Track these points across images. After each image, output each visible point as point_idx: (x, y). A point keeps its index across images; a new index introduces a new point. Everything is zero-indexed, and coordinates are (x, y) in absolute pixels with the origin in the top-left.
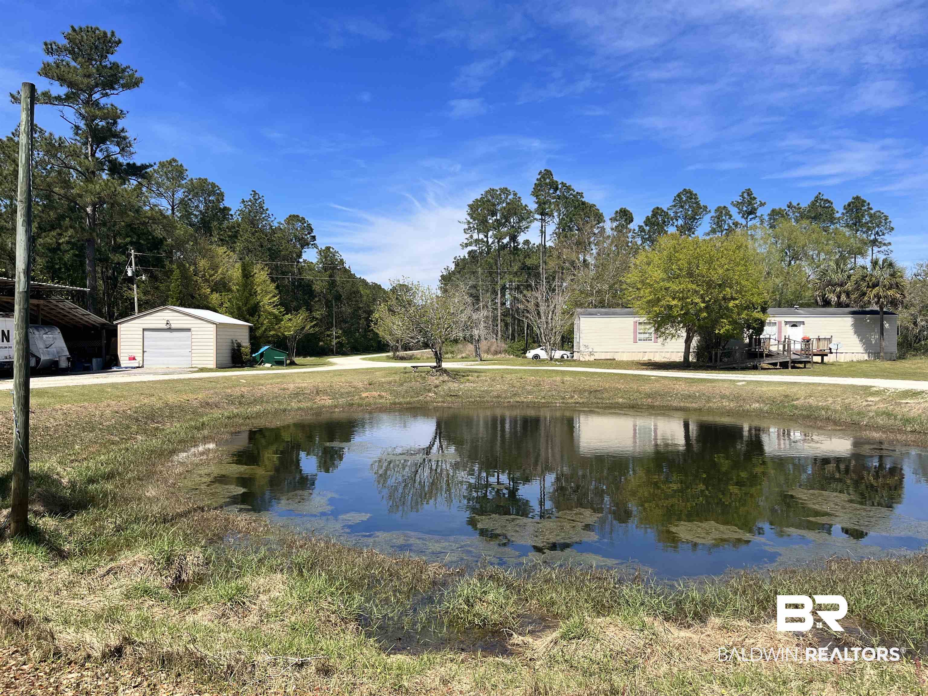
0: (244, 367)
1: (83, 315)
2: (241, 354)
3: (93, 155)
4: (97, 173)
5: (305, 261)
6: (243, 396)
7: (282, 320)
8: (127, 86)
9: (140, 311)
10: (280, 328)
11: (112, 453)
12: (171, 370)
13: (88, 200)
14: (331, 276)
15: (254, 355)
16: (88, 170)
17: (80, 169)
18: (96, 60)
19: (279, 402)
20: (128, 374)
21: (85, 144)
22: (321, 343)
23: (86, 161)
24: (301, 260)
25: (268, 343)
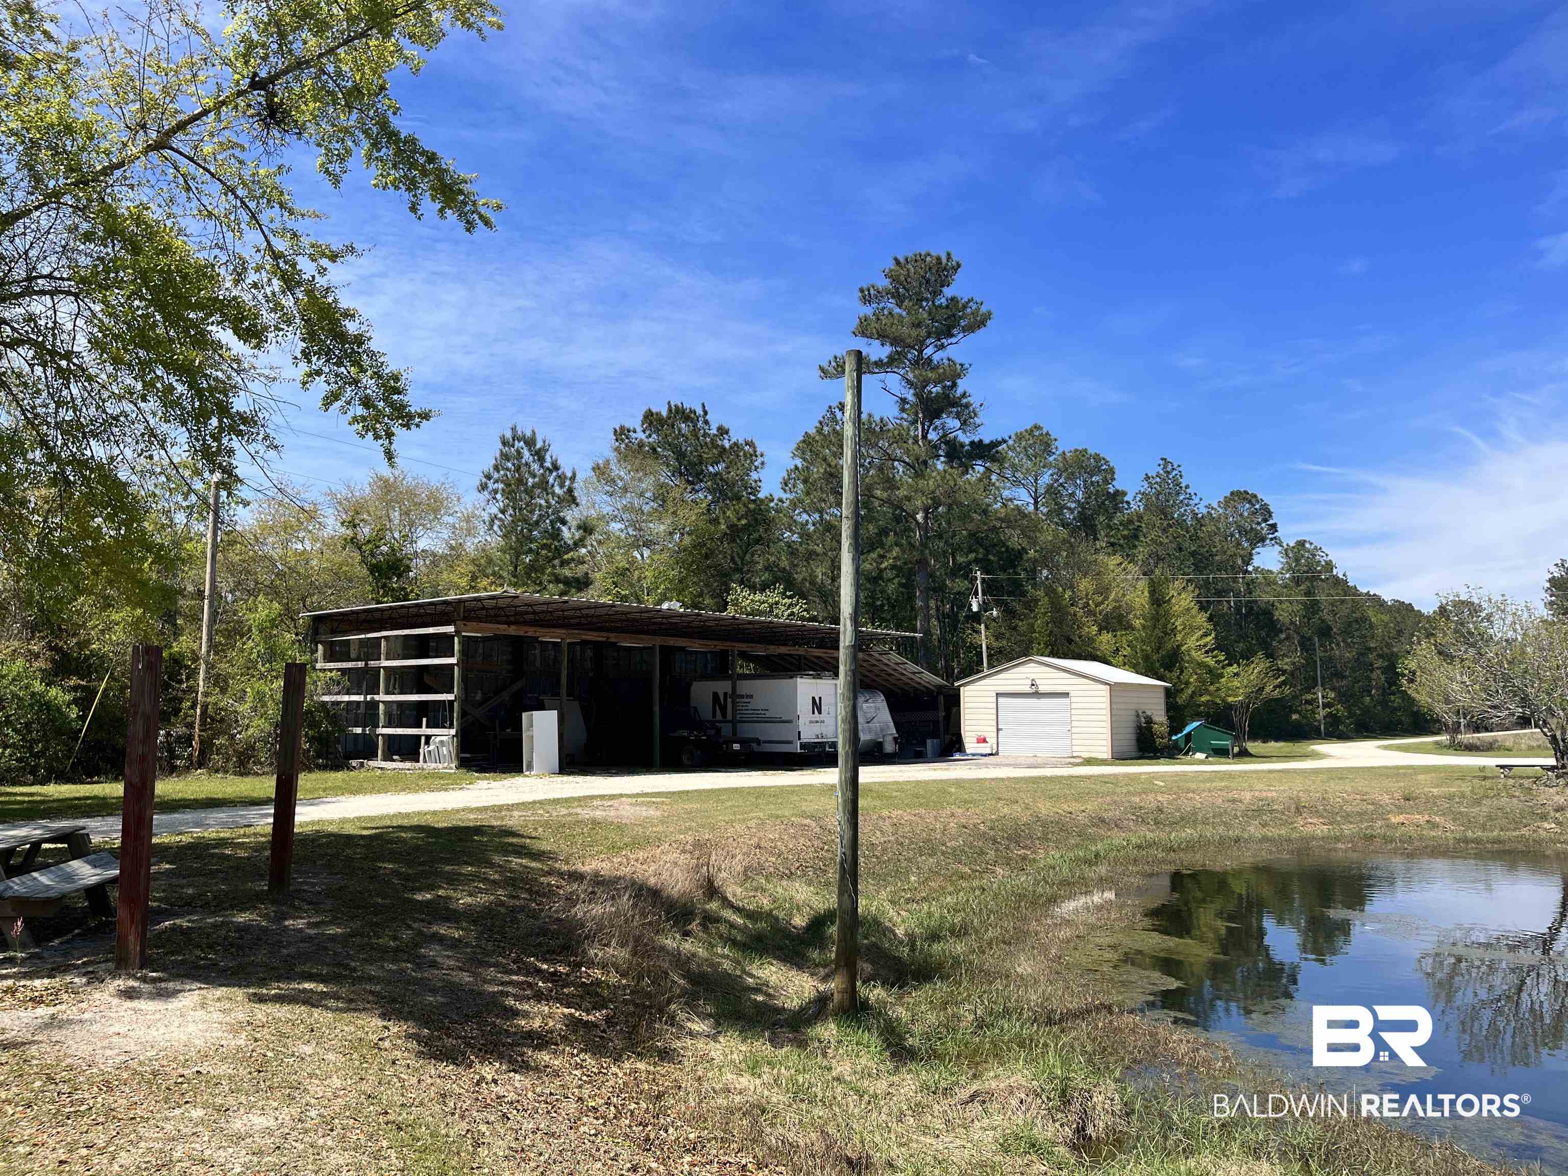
0: (1159, 758)
1: (914, 673)
2: (1152, 735)
3: (924, 437)
4: (930, 462)
5: (1256, 569)
6: (1160, 810)
7: (1221, 676)
8: (971, 329)
9: (991, 666)
10: (1218, 689)
11: (962, 894)
12: (1039, 761)
13: (919, 503)
14: (1308, 593)
15: (1174, 738)
16: (917, 460)
17: (907, 460)
18: (927, 300)
19: (1225, 823)
20: (976, 765)
21: (915, 422)
22: (1295, 717)
23: (916, 447)
24: (1250, 568)
25: (1197, 716)
